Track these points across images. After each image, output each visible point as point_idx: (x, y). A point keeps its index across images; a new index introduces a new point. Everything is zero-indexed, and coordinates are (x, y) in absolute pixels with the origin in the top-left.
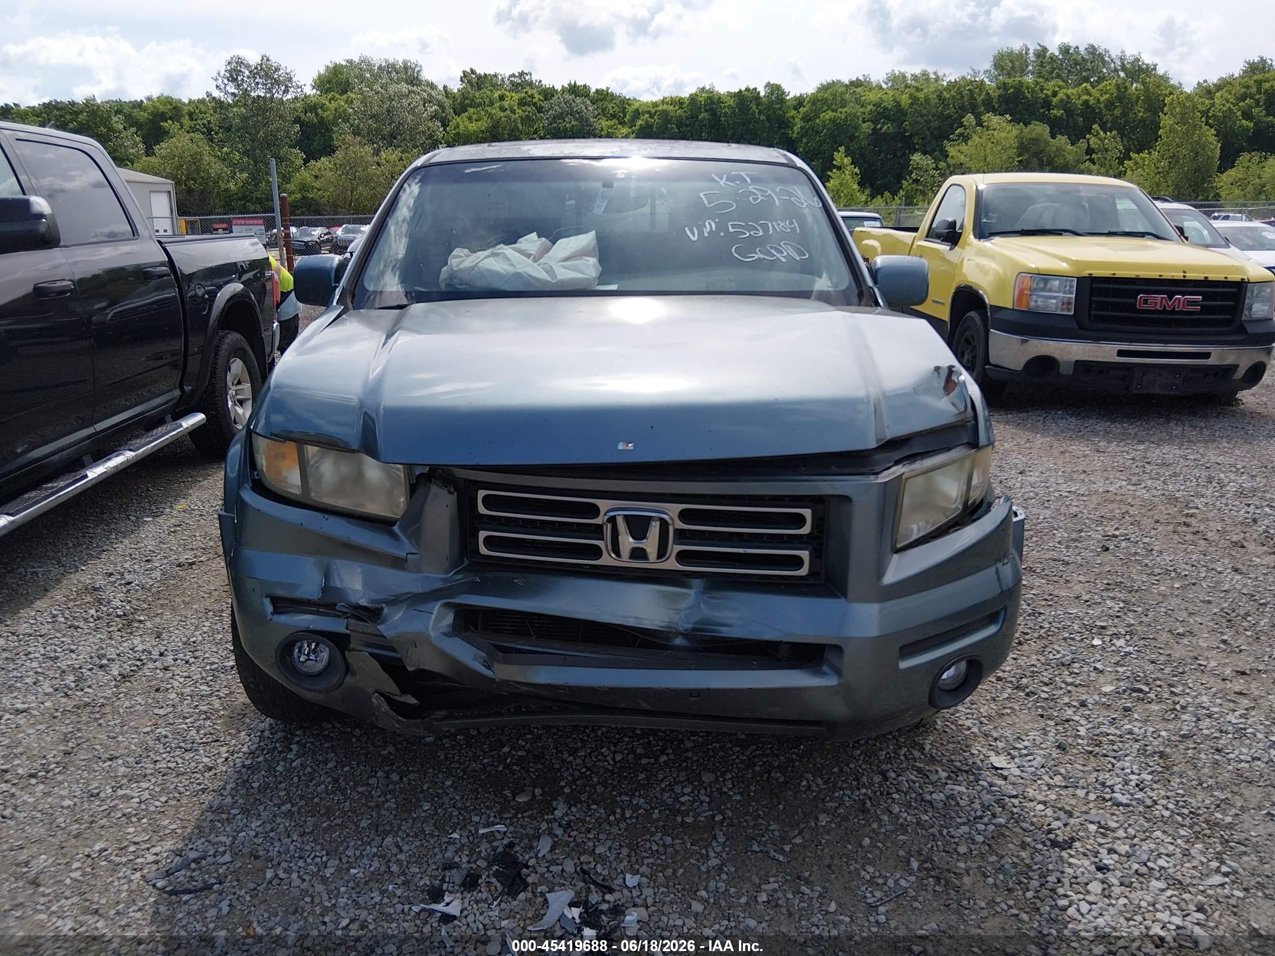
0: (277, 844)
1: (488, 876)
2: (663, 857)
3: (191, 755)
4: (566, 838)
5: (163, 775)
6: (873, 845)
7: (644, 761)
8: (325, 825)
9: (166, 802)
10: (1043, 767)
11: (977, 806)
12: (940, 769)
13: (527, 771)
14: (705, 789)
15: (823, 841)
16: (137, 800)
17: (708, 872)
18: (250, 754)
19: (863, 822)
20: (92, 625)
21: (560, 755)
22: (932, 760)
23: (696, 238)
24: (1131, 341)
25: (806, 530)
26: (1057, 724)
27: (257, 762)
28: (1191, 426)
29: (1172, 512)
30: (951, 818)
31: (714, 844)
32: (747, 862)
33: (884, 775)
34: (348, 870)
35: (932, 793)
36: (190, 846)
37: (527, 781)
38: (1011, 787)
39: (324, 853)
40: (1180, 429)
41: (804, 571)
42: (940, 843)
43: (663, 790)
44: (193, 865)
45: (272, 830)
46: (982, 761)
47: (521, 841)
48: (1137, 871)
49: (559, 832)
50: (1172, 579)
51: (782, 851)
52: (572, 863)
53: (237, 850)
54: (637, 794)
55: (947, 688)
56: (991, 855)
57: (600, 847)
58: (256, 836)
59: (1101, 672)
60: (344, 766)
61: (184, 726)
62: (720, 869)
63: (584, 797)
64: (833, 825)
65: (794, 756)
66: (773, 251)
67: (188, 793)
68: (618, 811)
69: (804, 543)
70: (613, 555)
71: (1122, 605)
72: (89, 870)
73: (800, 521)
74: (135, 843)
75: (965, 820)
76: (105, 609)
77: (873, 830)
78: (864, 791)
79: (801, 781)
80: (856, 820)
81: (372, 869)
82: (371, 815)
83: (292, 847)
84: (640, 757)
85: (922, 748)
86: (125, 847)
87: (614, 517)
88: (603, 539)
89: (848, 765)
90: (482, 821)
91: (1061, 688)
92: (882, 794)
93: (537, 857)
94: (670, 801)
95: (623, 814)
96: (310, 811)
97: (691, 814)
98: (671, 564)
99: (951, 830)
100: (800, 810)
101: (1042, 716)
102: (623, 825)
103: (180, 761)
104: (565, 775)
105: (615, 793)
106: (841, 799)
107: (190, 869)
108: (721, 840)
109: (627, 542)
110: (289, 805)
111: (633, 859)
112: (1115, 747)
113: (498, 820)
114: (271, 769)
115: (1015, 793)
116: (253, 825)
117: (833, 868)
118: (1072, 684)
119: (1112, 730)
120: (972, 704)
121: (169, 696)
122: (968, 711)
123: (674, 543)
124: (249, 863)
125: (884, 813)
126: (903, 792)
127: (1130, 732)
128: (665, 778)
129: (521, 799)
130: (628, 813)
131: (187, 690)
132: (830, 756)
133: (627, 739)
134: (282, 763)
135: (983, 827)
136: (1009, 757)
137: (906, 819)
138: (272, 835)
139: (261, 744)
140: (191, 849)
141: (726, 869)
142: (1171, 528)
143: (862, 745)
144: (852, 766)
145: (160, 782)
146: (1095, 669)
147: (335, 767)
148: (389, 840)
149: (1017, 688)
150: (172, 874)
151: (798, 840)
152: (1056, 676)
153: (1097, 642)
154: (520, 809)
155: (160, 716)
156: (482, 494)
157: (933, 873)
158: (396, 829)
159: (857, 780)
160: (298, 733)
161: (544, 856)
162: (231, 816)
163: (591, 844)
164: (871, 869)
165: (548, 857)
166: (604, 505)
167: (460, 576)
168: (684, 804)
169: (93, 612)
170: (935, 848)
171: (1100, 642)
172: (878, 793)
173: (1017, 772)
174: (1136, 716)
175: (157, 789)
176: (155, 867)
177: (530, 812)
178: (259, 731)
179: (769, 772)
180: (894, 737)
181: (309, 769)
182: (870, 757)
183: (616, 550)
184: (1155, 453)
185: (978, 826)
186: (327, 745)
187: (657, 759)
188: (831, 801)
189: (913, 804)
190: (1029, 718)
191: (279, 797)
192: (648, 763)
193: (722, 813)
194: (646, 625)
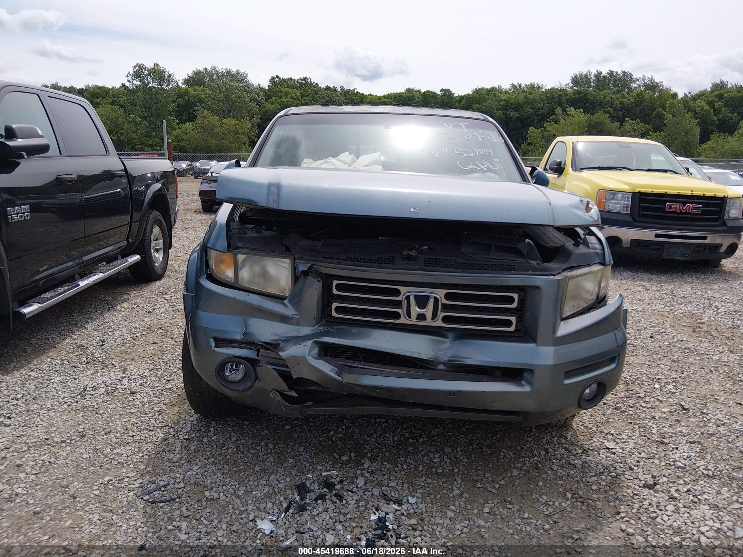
0: (209, 478)
1: (331, 496)
2: (428, 489)
3: (154, 433)
4: (372, 478)
5: (139, 443)
6: (545, 485)
7: (411, 441)
8: (235, 469)
9: (142, 456)
10: (634, 448)
11: (600, 466)
12: (577, 448)
13: (345, 444)
14: (447, 455)
15: (517, 483)
16: (126, 455)
17: (454, 497)
18: (187, 433)
19: (538, 474)
20: (85, 366)
21: (362, 437)
22: (572, 444)
23: (437, 156)
24: (662, 229)
25: (515, 305)
26: (639, 427)
27: (192, 437)
28: (696, 278)
29: (691, 322)
30: (586, 473)
31: (455, 483)
32: (475, 493)
33: (547, 451)
34: (251, 492)
35: (574, 460)
36: (160, 479)
37: (346, 449)
38: (618, 458)
39: (237, 483)
40: (690, 279)
41: (512, 329)
42: (582, 485)
43: (423, 456)
44: (163, 489)
45: (205, 471)
46: (600, 445)
47: (347, 480)
48: (692, 500)
49: (367, 475)
50: (695, 355)
51: (494, 487)
52: (377, 490)
53: (187, 481)
54: (409, 457)
55: (587, 398)
56: (611, 491)
57: (392, 483)
58: (197, 474)
59: (661, 401)
60: (241, 440)
61: (148, 418)
62: (461, 496)
63: (379, 458)
64: (521, 475)
65: (495, 440)
66: (479, 164)
67: (154, 452)
68: (399, 465)
69: (513, 313)
70: (407, 318)
71: (669, 368)
72: (103, 490)
73: (511, 300)
74: (128, 477)
75: (594, 474)
76: (91, 358)
77: (544, 478)
78: (536, 458)
79: (500, 453)
80: (533, 473)
81: (265, 492)
82: (261, 465)
83: (218, 480)
84: (408, 439)
85: (566, 438)
86: (122, 479)
87: (409, 296)
88: (402, 309)
89: (525, 446)
90: (323, 469)
91: (640, 409)
92: (546, 460)
93: (357, 487)
94: (428, 461)
95: (402, 467)
96: (225, 463)
97: (440, 468)
98: (439, 323)
99: (587, 479)
100: (501, 467)
101: (631, 423)
102: (403, 473)
103: (147, 436)
104: (367, 447)
105: (396, 457)
106: (524, 462)
107: (161, 491)
108: (459, 481)
109: (415, 310)
110: (213, 459)
111: (411, 490)
112: (673, 439)
113: (332, 469)
114: (200, 441)
115: (620, 461)
116: (194, 469)
117: (524, 496)
118: (645, 407)
119: (670, 430)
120: (592, 416)
121: (136, 403)
122: (590, 420)
123: (441, 312)
124: (194, 488)
125: (549, 470)
126: (558, 459)
127: (681, 432)
128: (423, 450)
129: (344, 458)
130: (405, 467)
131: (146, 400)
132: (515, 441)
133: (399, 430)
134: (206, 438)
135: (605, 477)
136: (615, 443)
137: (561, 473)
138: (205, 473)
139: (193, 428)
140: (160, 480)
141: (464, 496)
142: (691, 329)
143: (532, 436)
144: (528, 446)
145: (137, 446)
146: (658, 399)
147: (236, 440)
148: (273, 477)
149: (615, 408)
150: (152, 493)
151: (502, 482)
152: (636, 403)
153: (657, 386)
154: (343, 463)
155: (132, 413)
156: (335, 282)
157: (580, 500)
158: (275, 472)
159: (531, 452)
160: (212, 422)
161: (361, 487)
162: (181, 464)
163: (386, 482)
164: (545, 497)
165: (363, 487)
166: (403, 289)
167: (321, 328)
168: (436, 463)
169: (84, 359)
170: (579, 488)
171: (659, 386)
172: (544, 460)
173: (621, 451)
174: (683, 424)
175: (136, 450)
176: (141, 490)
177: (350, 465)
178: (190, 421)
179: (482, 448)
180: (550, 432)
181: (221, 441)
182: (537, 442)
183: (409, 314)
184: (678, 291)
185: (602, 477)
186: (230, 429)
187: (417, 440)
188: (518, 463)
189: (564, 465)
190: (624, 424)
191: (207, 455)
192: (413, 442)
193: (458, 468)
194: (423, 357)
